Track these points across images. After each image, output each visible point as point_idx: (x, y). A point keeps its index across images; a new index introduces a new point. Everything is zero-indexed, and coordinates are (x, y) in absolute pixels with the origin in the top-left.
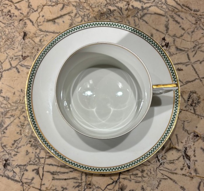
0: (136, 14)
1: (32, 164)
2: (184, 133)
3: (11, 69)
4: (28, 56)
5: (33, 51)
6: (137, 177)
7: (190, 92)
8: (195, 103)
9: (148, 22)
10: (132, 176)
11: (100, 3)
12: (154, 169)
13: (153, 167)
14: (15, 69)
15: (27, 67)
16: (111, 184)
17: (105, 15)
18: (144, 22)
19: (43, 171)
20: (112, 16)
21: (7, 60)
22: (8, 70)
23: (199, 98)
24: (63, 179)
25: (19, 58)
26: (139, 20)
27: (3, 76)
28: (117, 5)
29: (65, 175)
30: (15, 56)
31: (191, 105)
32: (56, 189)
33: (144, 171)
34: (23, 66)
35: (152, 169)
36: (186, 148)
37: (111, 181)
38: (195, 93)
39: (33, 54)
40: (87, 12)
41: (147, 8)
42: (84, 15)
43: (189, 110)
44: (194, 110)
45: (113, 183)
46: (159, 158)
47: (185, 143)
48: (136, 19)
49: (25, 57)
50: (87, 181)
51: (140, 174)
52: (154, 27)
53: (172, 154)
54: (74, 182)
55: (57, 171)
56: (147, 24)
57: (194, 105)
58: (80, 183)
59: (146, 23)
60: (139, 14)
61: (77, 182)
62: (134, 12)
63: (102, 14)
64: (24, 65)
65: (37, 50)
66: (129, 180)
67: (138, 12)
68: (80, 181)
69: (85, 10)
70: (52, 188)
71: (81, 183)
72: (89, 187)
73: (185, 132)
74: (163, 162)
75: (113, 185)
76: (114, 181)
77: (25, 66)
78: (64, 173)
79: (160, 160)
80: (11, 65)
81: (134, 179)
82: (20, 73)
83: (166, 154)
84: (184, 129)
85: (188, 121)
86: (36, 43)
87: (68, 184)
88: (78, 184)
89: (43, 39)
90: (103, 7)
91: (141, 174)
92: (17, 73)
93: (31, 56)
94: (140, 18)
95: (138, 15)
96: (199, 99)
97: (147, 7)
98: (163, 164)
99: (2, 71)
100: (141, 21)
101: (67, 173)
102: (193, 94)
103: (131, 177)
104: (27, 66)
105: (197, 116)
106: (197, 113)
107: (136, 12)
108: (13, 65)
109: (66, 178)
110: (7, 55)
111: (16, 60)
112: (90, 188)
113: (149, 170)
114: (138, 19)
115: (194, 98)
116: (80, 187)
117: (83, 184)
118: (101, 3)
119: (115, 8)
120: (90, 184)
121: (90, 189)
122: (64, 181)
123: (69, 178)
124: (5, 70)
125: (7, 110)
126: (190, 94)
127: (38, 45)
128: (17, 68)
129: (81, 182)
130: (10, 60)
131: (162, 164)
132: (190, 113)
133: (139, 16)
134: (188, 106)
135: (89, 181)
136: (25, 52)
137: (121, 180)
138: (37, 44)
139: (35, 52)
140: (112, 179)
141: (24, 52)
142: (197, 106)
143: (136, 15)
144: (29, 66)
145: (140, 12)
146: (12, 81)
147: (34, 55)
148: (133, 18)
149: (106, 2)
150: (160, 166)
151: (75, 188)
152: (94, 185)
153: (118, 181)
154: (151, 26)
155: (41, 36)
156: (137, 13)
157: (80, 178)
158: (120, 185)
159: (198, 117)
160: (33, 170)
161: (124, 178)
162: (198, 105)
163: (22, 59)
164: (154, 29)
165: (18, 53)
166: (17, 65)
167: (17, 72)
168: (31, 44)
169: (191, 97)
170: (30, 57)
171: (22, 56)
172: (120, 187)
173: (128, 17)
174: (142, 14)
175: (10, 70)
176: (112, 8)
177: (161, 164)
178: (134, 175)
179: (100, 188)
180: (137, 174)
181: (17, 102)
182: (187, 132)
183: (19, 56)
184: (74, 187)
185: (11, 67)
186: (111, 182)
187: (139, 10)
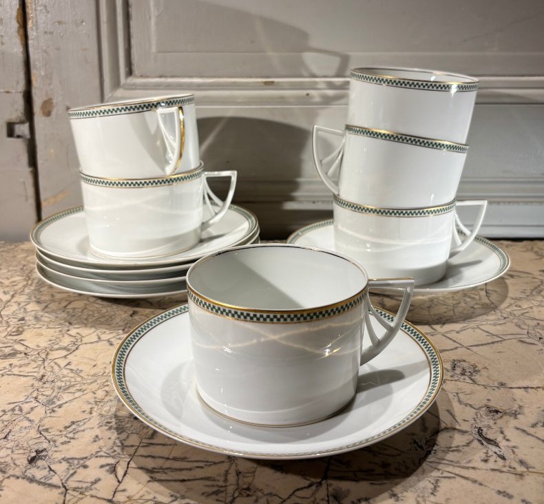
1: (101, 456)
2: (464, 408)
6: (372, 474)
7: (452, 361)
8: (470, 372)
10: (358, 474)
12: (413, 461)
14: (105, 343)
16: (305, 488)
19: (128, 468)
22: (91, 343)
23: (474, 366)
24: (175, 481)
27: (79, 349)
29: (185, 473)
31: (463, 375)
32: (155, 498)
33: (389, 464)
36: (480, 428)
38: (464, 361)
43: (462, 380)
44: (472, 380)
45: (310, 486)
46: (419, 443)
47: (474, 422)
50: (241, 483)
53: (451, 437)
54: (205, 486)
55: (164, 467)
57: (468, 374)
58: (222, 487)
61: (213, 486)
66: (352, 480)
68: (221, 483)
70: (144, 498)
71: (225, 486)
72: (245, 494)
73: (466, 406)
76: (313, 482)
78: (181, 470)
79: (425, 448)
81: (365, 479)
85: (467, 393)
87: (188, 489)
88: (215, 489)
91: (383, 470)
96: (474, 368)
98: (435, 452)
99: (80, 344)
101: (190, 469)
102: (459, 362)
103: (356, 476)
105: (481, 386)
108: (104, 339)
109: (186, 478)
111: (111, 334)
112: (248, 496)
113: (401, 462)
115: (465, 367)
116: (223, 495)
120: (248, 489)
121: (250, 498)
122: (178, 483)
124: (86, 343)
125: (73, 383)
126: (453, 363)
128: (109, 341)
129: (224, 485)
130: (100, 333)
131: (432, 452)
134: (457, 375)
135: (245, 484)
137: (331, 481)
140: (308, 480)
141: (127, 327)
142: (476, 376)
146: (96, 353)
150: (426, 455)
151: (208, 496)
152: (260, 490)
153: (323, 482)
157: (221, 479)
158: (330, 489)
159: (486, 388)
160: (102, 467)
161: (339, 478)
163: (122, 333)
165: (117, 327)
166: (111, 338)
169: (458, 365)
177: (429, 453)
178: (364, 472)
179: (275, 495)
180: (373, 470)
181: (97, 374)
182: (471, 406)
184: (205, 495)
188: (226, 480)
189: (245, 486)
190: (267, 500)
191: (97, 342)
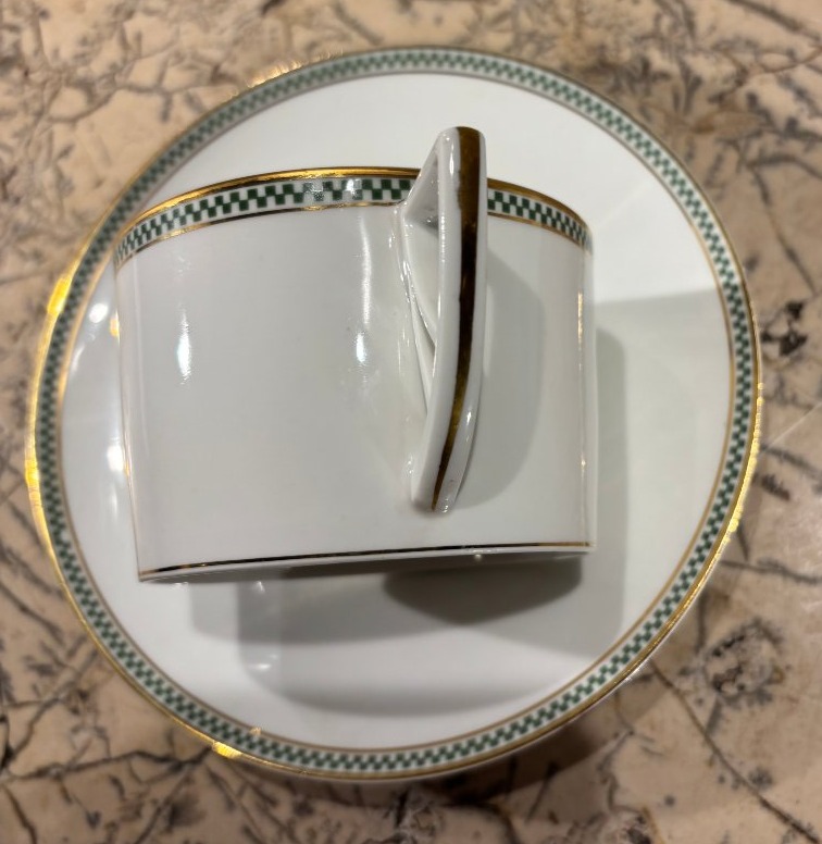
0: (742, 137)
2: (592, 783)
3: (150, 95)
4: (233, 79)
6: (266, 811)
7: (749, 620)
8: (742, 688)
9: (773, 198)
11: (622, 20)
12: (354, 835)
13: (354, 825)
14: (159, 102)
16: (152, 757)
17: (612, 77)
18: (755, 191)
20: (641, 94)
21: (161, 56)
22: (140, 91)
23: (776, 676)
24: (16, 601)
25: (199, 71)
26: (738, 171)
27: (110, 103)
28: (690, 60)
29: (37, 593)
30: (194, 56)
31: (717, 684)
33: (311, 812)
34: (195, 103)
35: (346, 832)
37: (161, 748)
38: (775, 640)
40: (553, 27)
41: (810, 138)
42: (532, 36)
43: (690, 700)
44: (716, 715)
45: (164, 760)
46: (407, 805)
47: (565, 835)
48: (732, 156)
49: (225, 79)
51: (284, 812)
52: (788, 231)
53: (477, 835)
54: (42, 644)
55: (23, 558)
56: (760, 205)
57: (731, 690)
58: (57, 662)
59: (766, 197)
60: (756, 146)
61: (49, 652)
62: (741, 123)
63: (603, 64)
64: (200, 102)
66: (227, 797)
67: (758, 134)
68: (61, 654)
69: (548, 18)
71: (63, 666)
72: (72, 705)
73: (604, 782)
74: (413, 839)
75: (157, 766)
80: (161, 77)
82: (165, 124)
83: (449, 814)
84: (605, 769)
85: (651, 747)
88: (47, 660)
90: (626, 38)
91: (291, 816)
94: (752, 165)
95: (747, 146)
96: (770, 681)
97: (815, 134)
100: (747, 176)
101: (47, 590)
102: (760, 638)
106: (724, 741)
107: (753, 126)
108: (168, 84)
109: (31, 605)
110: (174, 38)
111: (188, 71)
112: (75, 711)
113: (334, 823)
114: (740, 163)
115: (754, 661)
116: (46, 680)
117: (65, 676)
118: (631, 23)
119: (674, 69)
120: (84, 696)
121: (72, 716)
122: (16, 610)
123: (38, 612)
124: (131, 87)
125: (41, 225)
126: (743, 629)
128: (168, 102)
129: (63, 660)
130: (172, 59)
132: (684, 718)
133: (753, 152)
134: (701, 677)
135: (89, 681)
138: (293, 53)
142: (739, 708)
143: (742, 143)
145: (770, 139)
148: (721, 145)
149: (648, 25)
151: (30, 667)
152: (97, 713)
154: (774, 223)
156: (751, 136)
158: (183, 790)
159: (711, 763)
161: (213, 777)
162: (750, 704)
163: (207, 79)
164: (781, 239)
165: (212, 48)
167: (161, 114)
168: (273, 42)
169: (744, 645)
171: (216, 68)
172: (174, 798)
173: (700, 130)
174: (771, 150)
175: (145, 94)
176: (659, 61)
177: (397, 839)
178: (261, 795)
179: (106, 740)
180: (273, 802)
182: (611, 792)
183: (208, 63)
184: (29, 663)
185: (156, 87)
186: (160, 753)
187: (771, 127)
188: (72, 654)
189: (85, 687)
190: (89, 741)
191: (148, 90)
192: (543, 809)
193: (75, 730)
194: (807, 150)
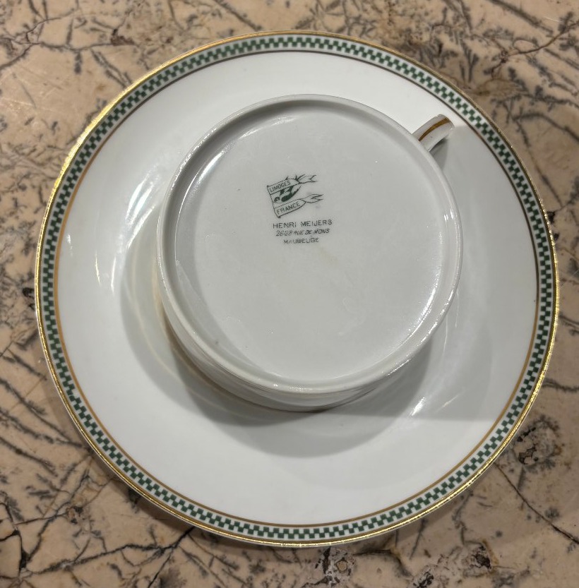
0: (508, 99)
2: (450, 529)
3: (61, 51)
4: (130, 42)
5: (155, 36)
6: (230, 574)
7: (538, 418)
8: (536, 460)
9: (530, 142)
10: (216, 562)
11: (422, 12)
12: (295, 582)
13: (295, 575)
14: (71, 57)
15: (110, 69)
16: (141, 547)
17: (418, 52)
18: (519, 136)
20: (438, 66)
21: (66, 20)
22: (51, 47)
23: (556, 451)
24: (11, 446)
25: (101, 33)
26: (507, 122)
27: (27, 57)
28: (469, 43)
29: (28, 438)
30: (95, 21)
31: (521, 459)
33: (263, 570)
34: (101, 59)
35: (290, 580)
36: (432, 578)
37: (146, 540)
38: (555, 428)
39: (150, 43)
40: (373, 15)
41: (552, 101)
42: (358, 19)
43: (506, 470)
44: (522, 478)
45: (149, 548)
46: (330, 558)
47: (436, 563)
48: (502, 112)
49: (122, 41)
50: (78, 496)
51: (244, 572)
52: (542, 165)
53: (379, 570)
54: (38, 475)
55: (11, 414)
56: (525, 145)
57: (530, 461)
58: (53, 488)
59: (526, 141)
60: (517, 105)
61: (45, 481)
62: (507, 89)
63: (411, 44)
64: (104, 59)
65: (164, 39)
66: (201, 568)
67: (518, 97)
68: (56, 482)
69: (368, 6)
71: (58, 490)
72: (70, 517)
73: (458, 527)
74: (336, 579)
75: (145, 553)
76: (156, 543)
77: (106, 63)
78: (27, 430)
79: (330, 568)
80: (69, 37)
81: (216, 576)
82: (78, 76)
83: (359, 560)
84: (457, 519)
85: (485, 502)
86: (173, 18)
87: (17, 468)
88: (44, 488)
89: (202, 20)
90: (424, 25)
91: (249, 574)
92: (72, 73)
93: (138, 46)
94: (515, 119)
95: (512, 105)
96: (552, 455)
97: (553, 98)
98: (333, 585)
99: (35, 41)
100: (514, 126)
101: (36, 436)
102: (545, 428)
103: (211, 564)
104: (111, 66)
105: (520, 501)
106: (526, 493)
107: (514, 93)
108: (75, 43)
109: (24, 448)
110: (74, 6)
111: (91, 33)
112: (74, 521)
113: (280, 576)
114: (508, 117)
115: (542, 442)
116: (47, 502)
117: (62, 498)
118: (427, 14)
119: (459, 49)
120: (79, 510)
121: (72, 525)
122: (12, 453)
123: (31, 453)
124: (43, 44)
126: (535, 423)
127: (178, 28)
128: (79, 58)
129: (58, 486)
130: (76, 23)
131: (330, 582)
132: (502, 481)
133: (515, 111)
134: (511, 455)
135: (81, 499)
136: (129, 26)
137: (177, 554)
138: (177, 23)
139: (157, 41)
140: (153, 537)
141: (126, 23)
142: (536, 472)
143: (508, 103)
144: (116, 70)
145: (525, 101)
146: (45, 84)
147: (148, 48)
148: (495, 104)
149: (440, 18)
150: (318, 583)
151: (32, 494)
152: (91, 521)
153: (167, 551)
154: (533, 158)
155: (202, 8)
156: (514, 98)
157: (62, 474)
158: (167, 567)
159: (522, 508)
161: (189, 555)
162: (542, 469)
163: (108, 41)
164: (539, 170)
165: (109, 16)
166: (85, 48)
167: (74, 67)
168: (159, 13)
169: (536, 433)
170: (135, 47)
171: (115, 31)
172: (161, 573)
173: (480, 94)
174: (527, 109)
175: (57, 50)
176: (449, 44)
177: (325, 581)
178: (226, 563)
179: (102, 539)
180: (236, 568)
181: (22, 149)
182: (462, 533)
183: (108, 27)
184: (30, 491)
185: (66, 45)
186: (145, 544)
187: (526, 93)
188: (64, 481)
189: (79, 504)
190: (88, 541)
191: (59, 48)
192: (420, 549)
193: (76, 535)
194: (550, 109)
